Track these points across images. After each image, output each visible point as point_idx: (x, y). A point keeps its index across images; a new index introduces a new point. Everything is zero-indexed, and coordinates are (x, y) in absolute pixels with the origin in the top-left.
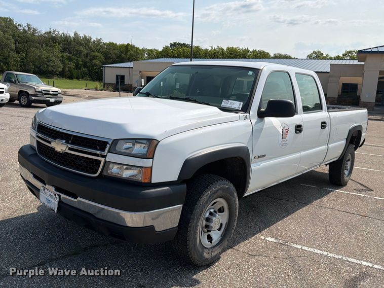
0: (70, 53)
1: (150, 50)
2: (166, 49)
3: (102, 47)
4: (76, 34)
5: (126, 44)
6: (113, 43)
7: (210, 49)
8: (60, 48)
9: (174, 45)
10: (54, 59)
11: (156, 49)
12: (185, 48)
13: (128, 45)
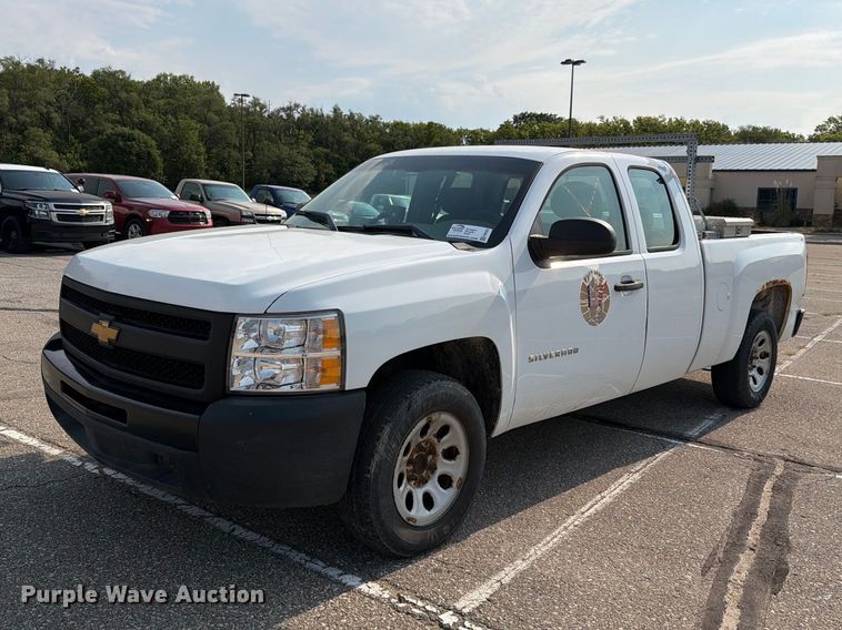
0: (327, 147)
1: (473, 132)
2: (505, 127)
3: (382, 132)
4: (336, 110)
5: (426, 122)
6: (401, 123)
7: (598, 122)
8: (310, 139)
9: (519, 118)
10: (301, 159)
11: (485, 128)
12: (546, 124)
13: (431, 124)
